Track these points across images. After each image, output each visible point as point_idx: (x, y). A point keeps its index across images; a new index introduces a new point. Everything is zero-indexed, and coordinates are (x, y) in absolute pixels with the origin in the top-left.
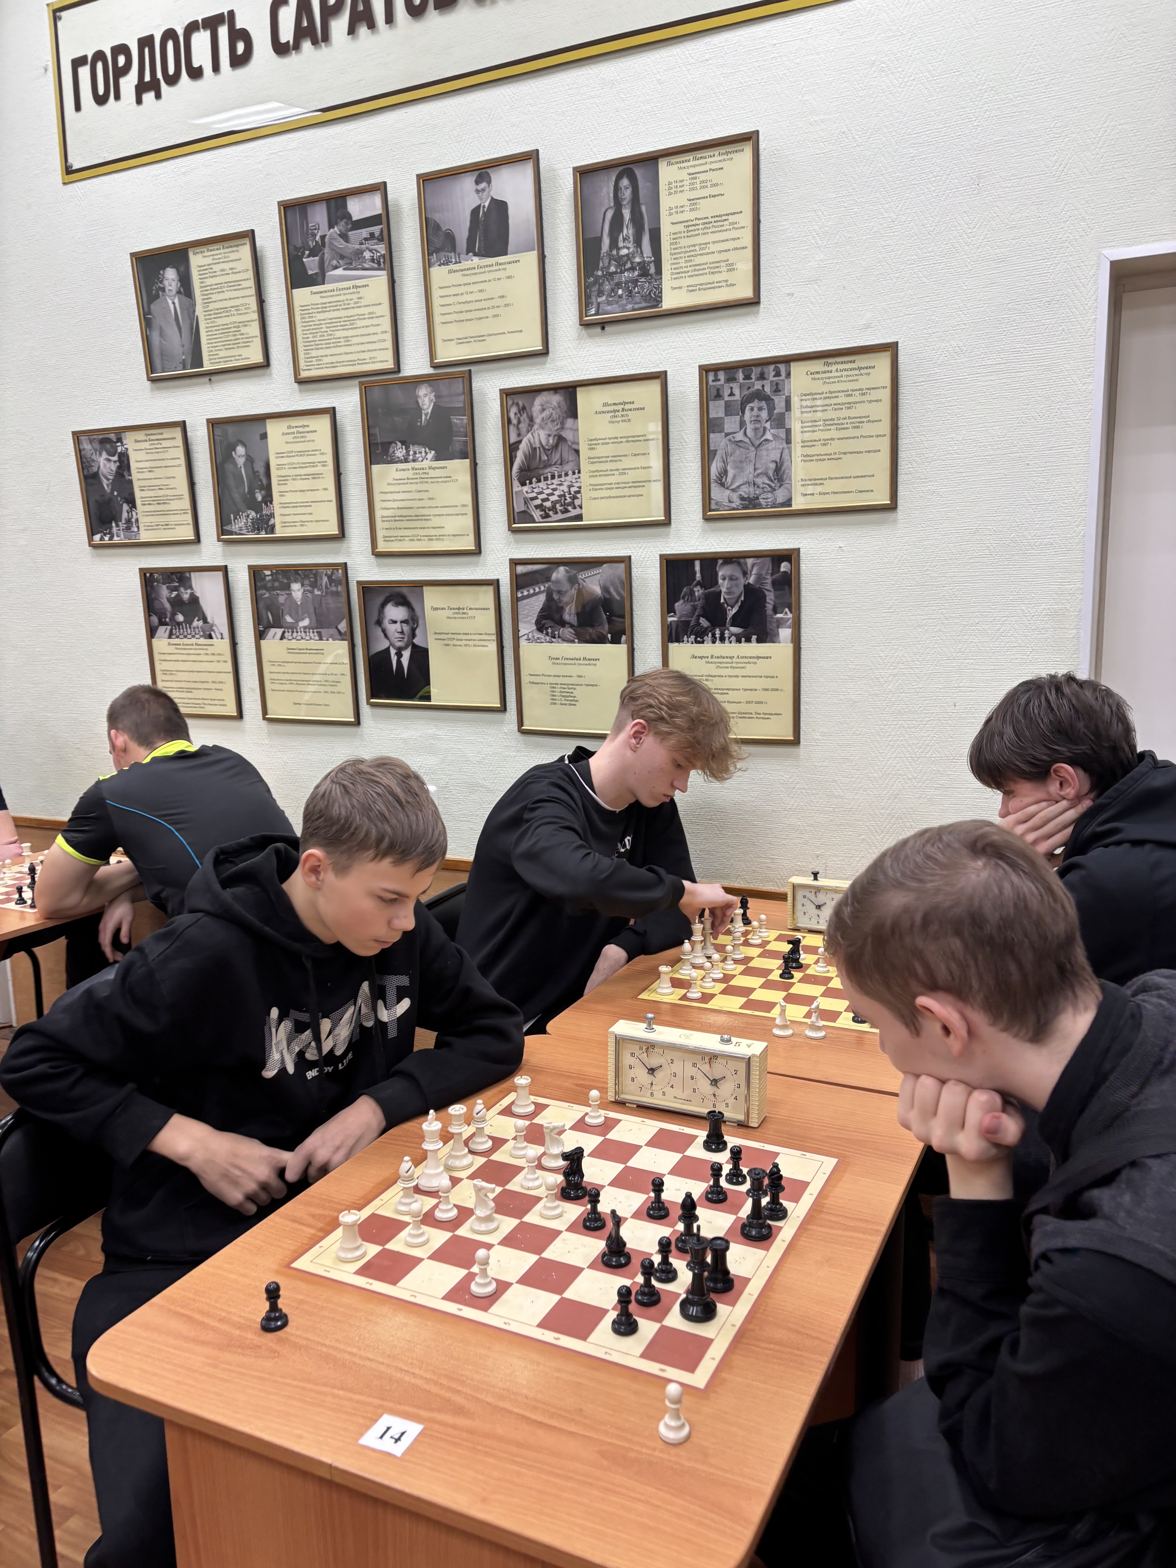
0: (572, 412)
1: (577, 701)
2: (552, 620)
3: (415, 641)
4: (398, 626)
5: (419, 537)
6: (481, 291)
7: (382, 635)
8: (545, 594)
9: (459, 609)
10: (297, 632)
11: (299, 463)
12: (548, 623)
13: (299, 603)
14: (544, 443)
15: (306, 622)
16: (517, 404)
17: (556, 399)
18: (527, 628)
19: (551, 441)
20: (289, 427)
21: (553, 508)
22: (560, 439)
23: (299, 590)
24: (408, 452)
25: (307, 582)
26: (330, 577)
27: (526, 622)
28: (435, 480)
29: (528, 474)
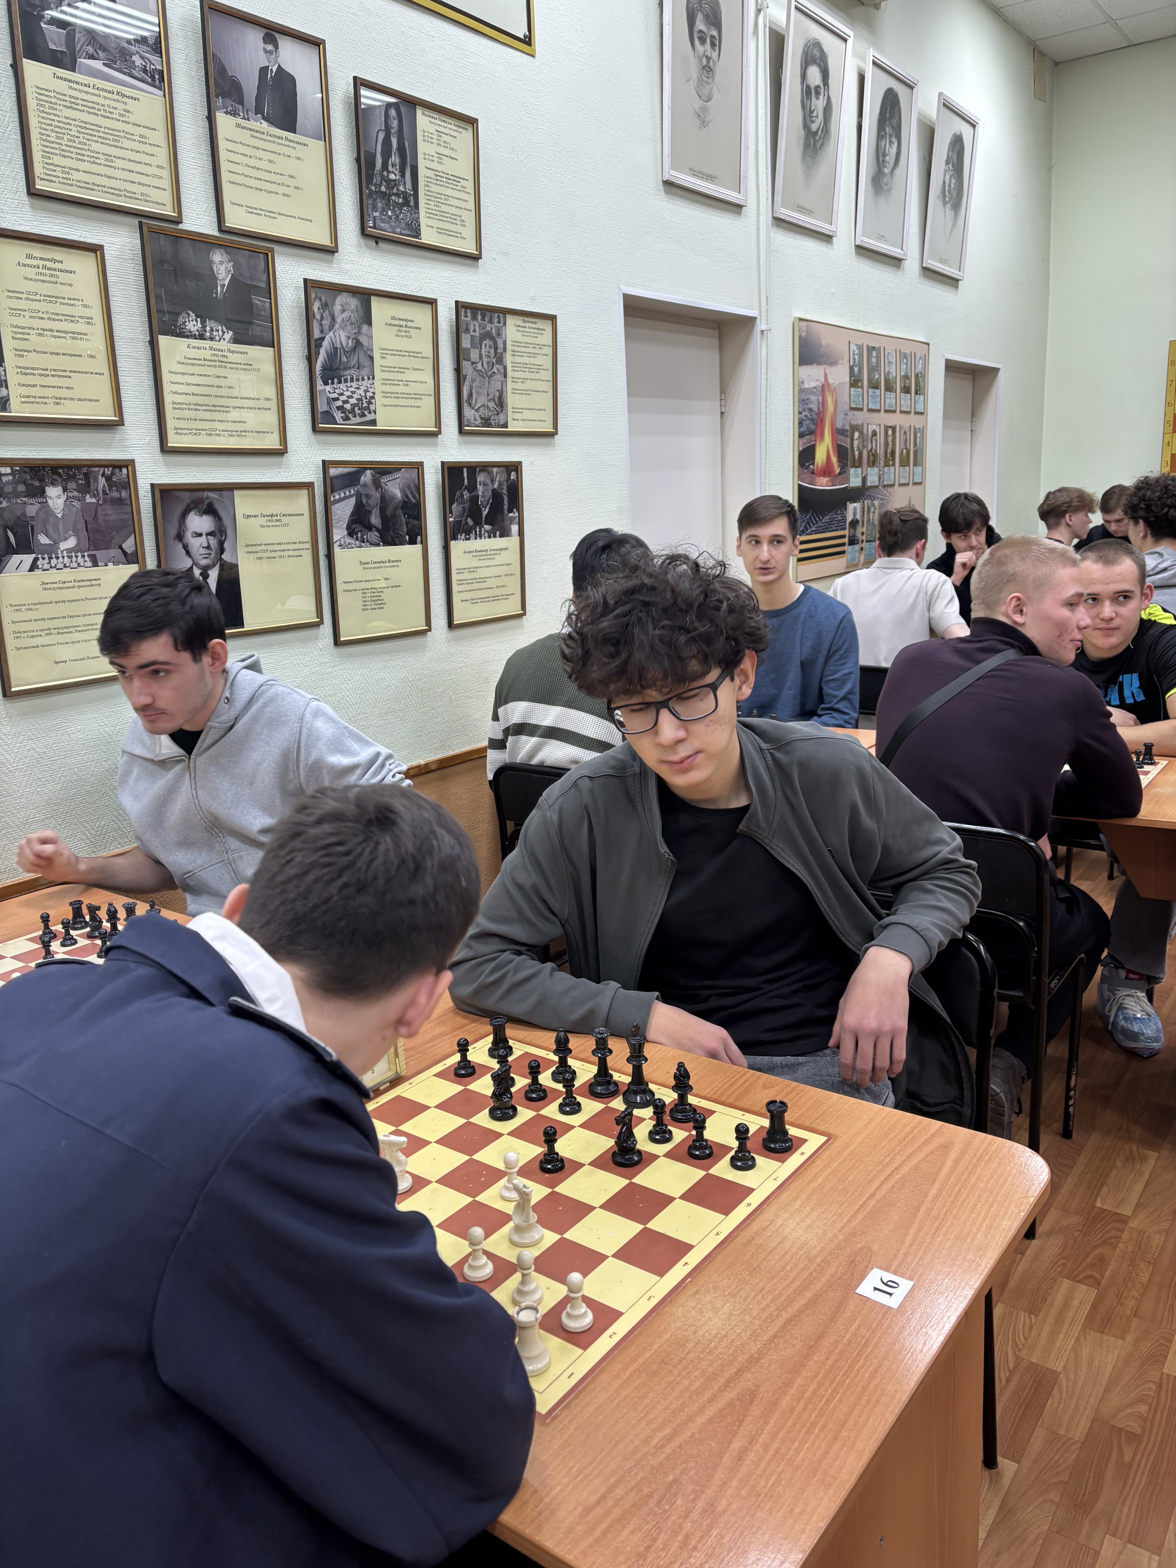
0: (367, 318)
1: (384, 604)
2: (362, 524)
3: (223, 556)
4: (203, 540)
5: (217, 432)
6: (271, 161)
7: (183, 551)
8: (354, 498)
9: (272, 516)
10: (57, 558)
11: (47, 313)
12: (358, 527)
13: (60, 516)
14: (344, 345)
15: (71, 543)
16: (320, 299)
17: (354, 303)
18: (339, 533)
19: (350, 344)
20: (29, 256)
21: (352, 411)
22: (358, 344)
23: (59, 497)
24: (204, 327)
25: (72, 485)
26: (108, 479)
27: (338, 528)
28: (235, 366)
29: (332, 373)
